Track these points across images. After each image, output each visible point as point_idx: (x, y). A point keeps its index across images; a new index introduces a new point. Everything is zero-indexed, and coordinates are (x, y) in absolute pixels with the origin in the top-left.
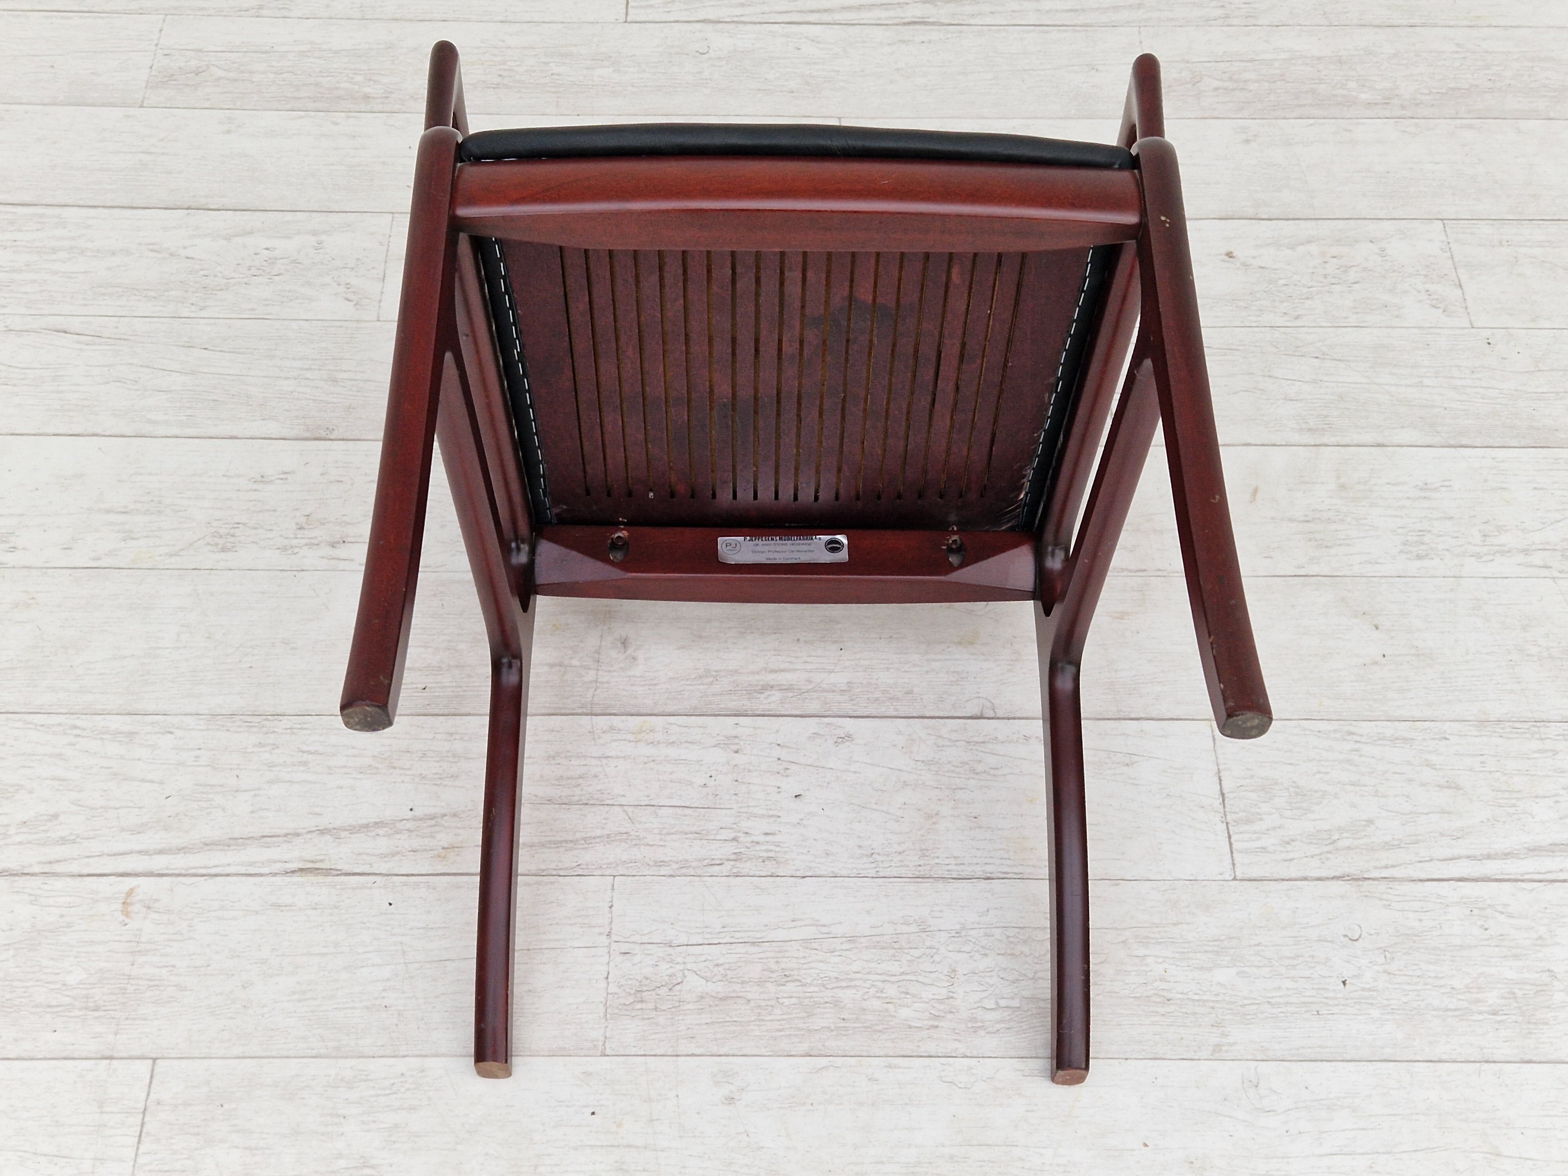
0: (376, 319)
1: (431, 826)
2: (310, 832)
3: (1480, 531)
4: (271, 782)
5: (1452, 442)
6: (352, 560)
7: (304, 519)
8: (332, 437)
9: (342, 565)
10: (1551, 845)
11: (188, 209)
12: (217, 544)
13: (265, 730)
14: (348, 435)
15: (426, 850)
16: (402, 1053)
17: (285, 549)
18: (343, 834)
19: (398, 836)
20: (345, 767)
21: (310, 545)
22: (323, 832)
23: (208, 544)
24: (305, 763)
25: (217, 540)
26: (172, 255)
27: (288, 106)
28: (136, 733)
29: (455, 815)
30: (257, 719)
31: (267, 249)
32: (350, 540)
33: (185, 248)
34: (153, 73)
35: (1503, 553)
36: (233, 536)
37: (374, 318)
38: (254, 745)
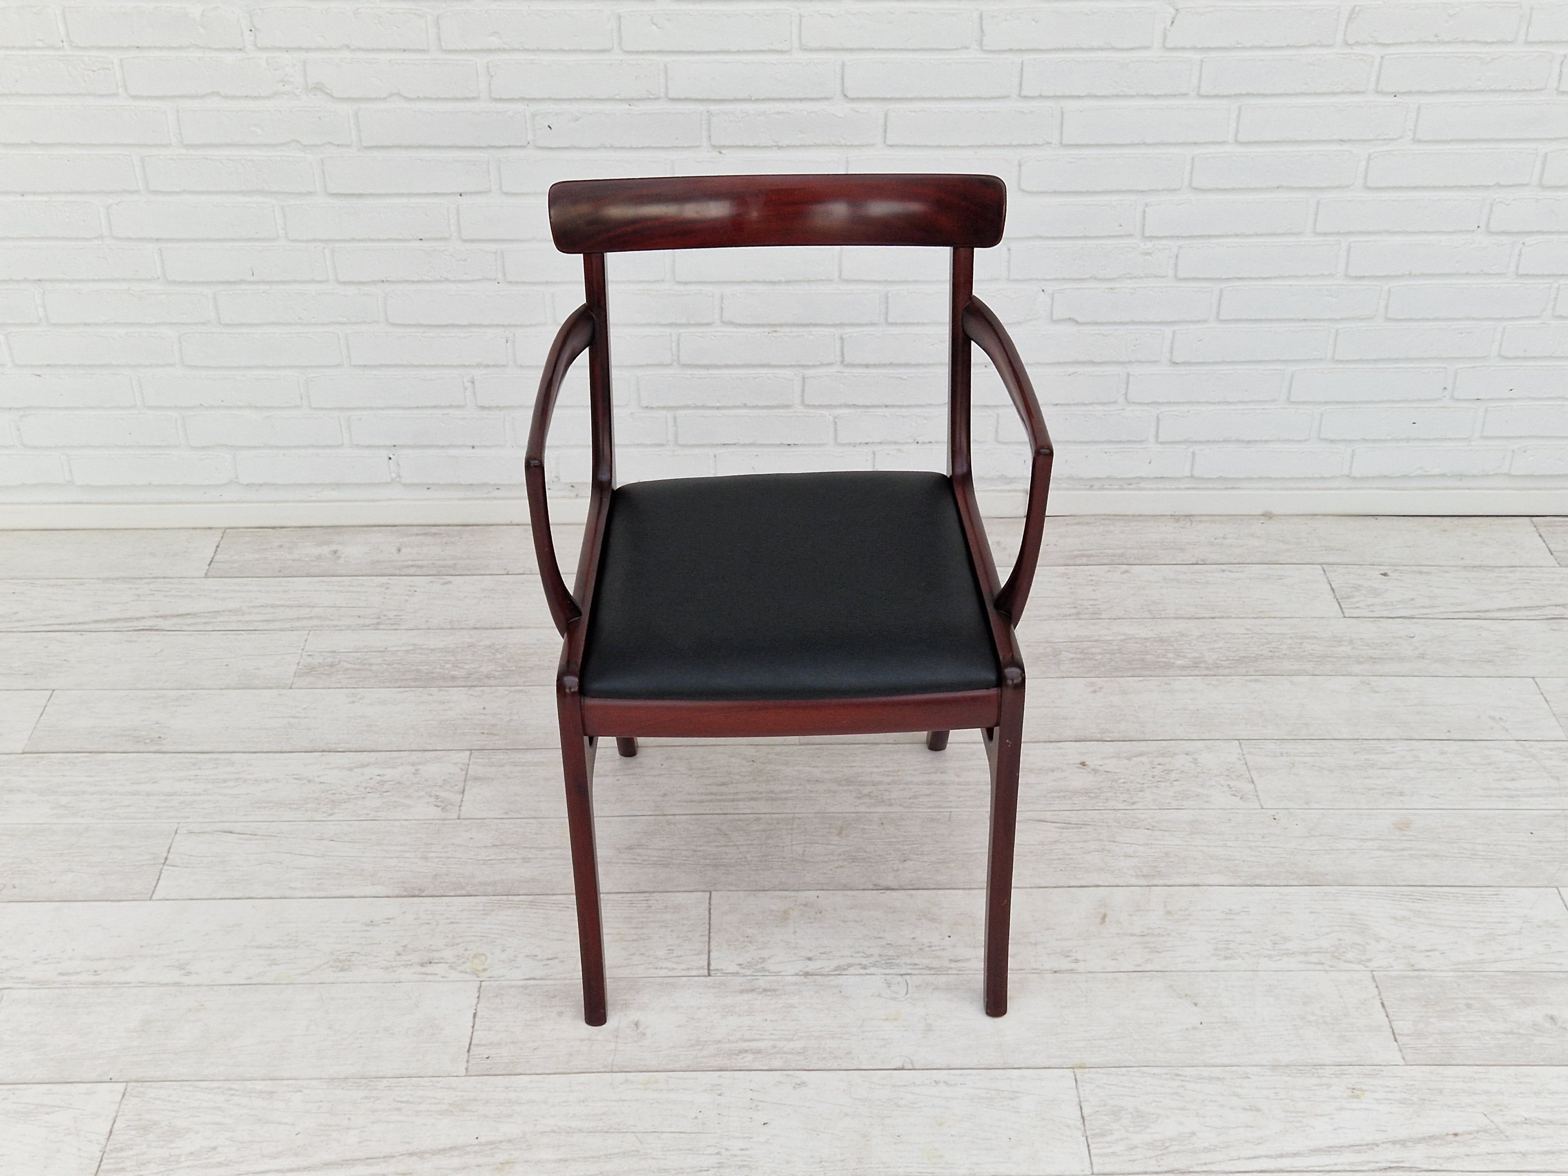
1: (492, 1149)
2: (402, 1155)
3: (1271, 940)
4: (373, 1123)
6: (436, 974)
7: (402, 948)
8: (424, 895)
9: (429, 978)
10: (1327, 1147)
11: (322, 752)
12: (337, 967)
13: (369, 1088)
14: (435, 893)
15: (487, 1165)
17: (387, 968)
19: (468, 1154)
20: (428, 1111)
21: (406, 966)
22: (411, 1154)
23: (331, 967)
24: (399, 1109)
25: (337, 964)
26: (309, 781)
27: (397, 685)
28: (275, 1092)
29: (510, 1141)
30: (364, 1081)
31: (379, 775)
32: (434, 961)
33: (319, 776)
34: (300, 667)
36: (349, 961)
37: (456, 817)
38: (362, 1098)
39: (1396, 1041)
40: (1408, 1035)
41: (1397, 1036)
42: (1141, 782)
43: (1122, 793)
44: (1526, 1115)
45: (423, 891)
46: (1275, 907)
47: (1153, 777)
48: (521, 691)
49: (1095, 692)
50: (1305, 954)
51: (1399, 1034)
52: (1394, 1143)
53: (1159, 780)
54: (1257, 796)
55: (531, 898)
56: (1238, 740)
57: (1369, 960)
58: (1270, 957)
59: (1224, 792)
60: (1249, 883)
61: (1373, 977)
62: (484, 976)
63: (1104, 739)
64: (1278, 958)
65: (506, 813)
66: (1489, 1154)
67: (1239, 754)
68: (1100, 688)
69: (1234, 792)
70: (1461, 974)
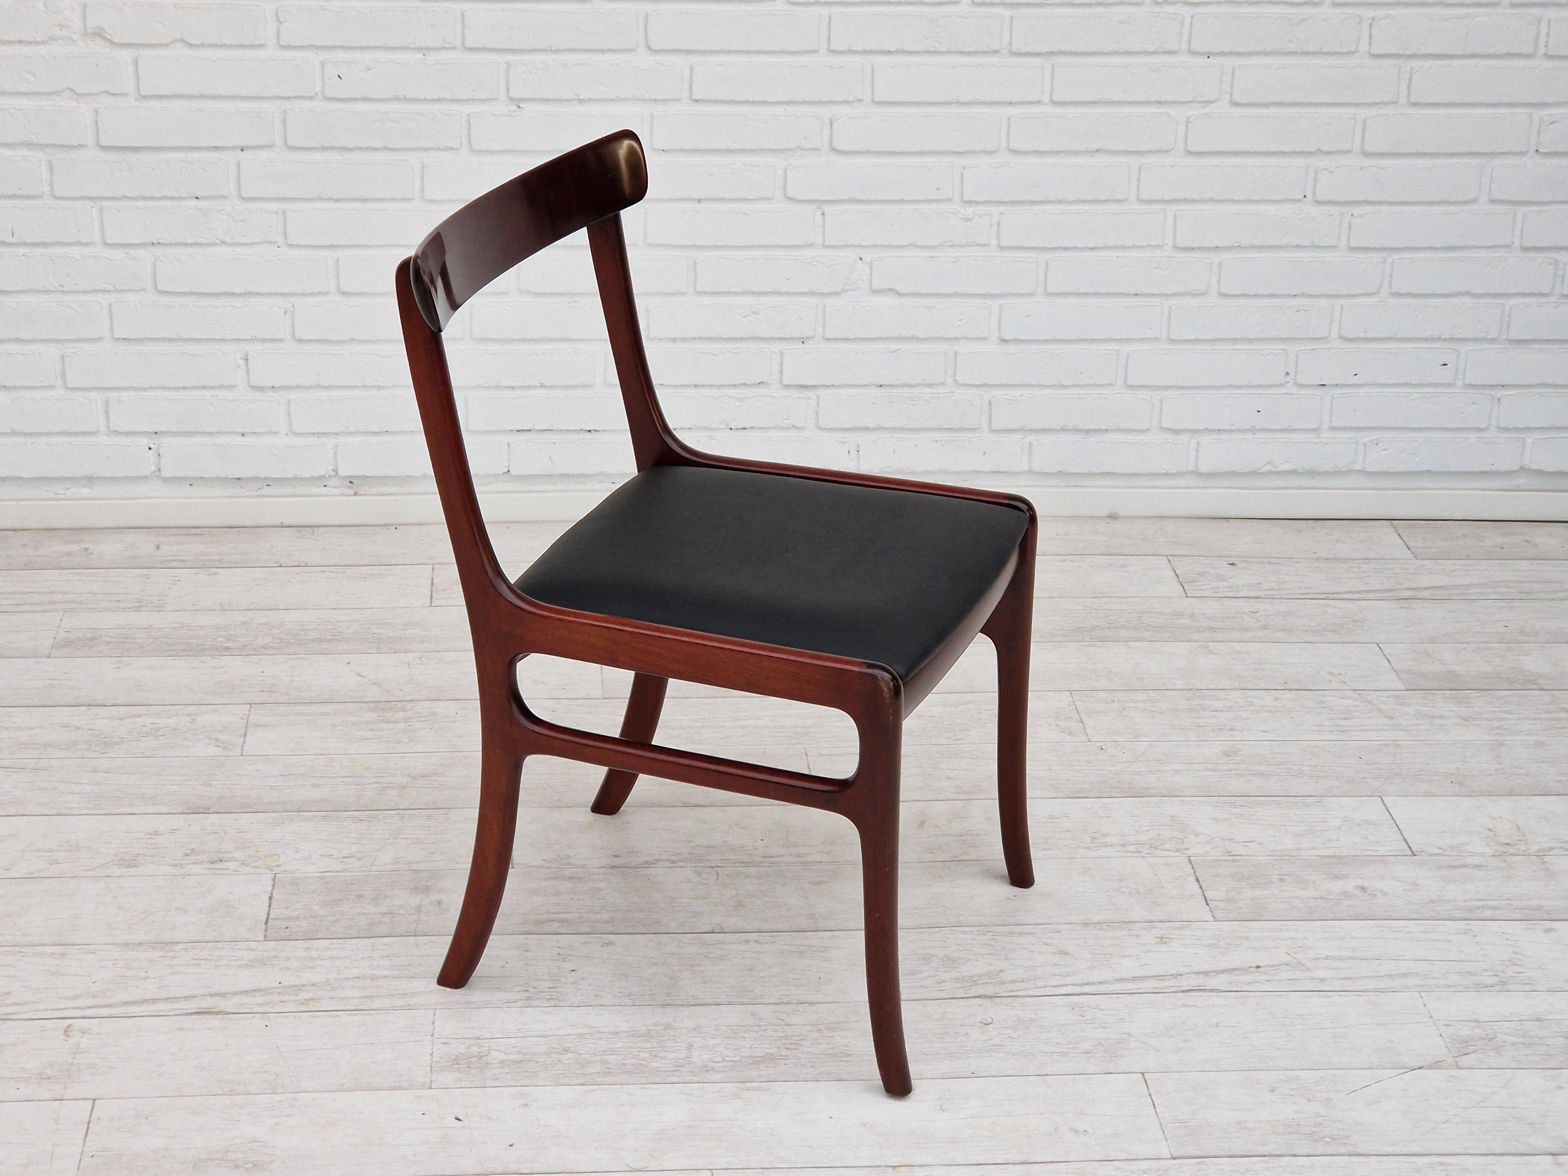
1: (295, 990)
2: (204, 995)
3: (1090, 836)
4: (171, 974)
5: (1072, 796)
6: (227, 869)
7: (189, 851)
8: (209, 812)
9: (220, 872)
10: (1131, 977)
11: (90, 705)
13: (165, 950)
14: (221, 811)
15: (292, 1001)
17: (175, 865)
18: (228, 996)
19: (270, 995)
20: (227, 965)
21: (195, 863)
22: (212, 995)
24: (198, 965)
25: (122, 862)
26: (77, 728)
28: (66, 954)
29: (313, 985)
30: (159, 945)
31: (152, 723)
32: (226, 860)
33: (88, 725)
34: (57, 640)
35: (1106, 846)
36: (135, 860)
37: (240, 754)
38: (158, 957)
39: (1208, 905)
40: (1220, 901)
41: (1209, 902)
44: (1329, 954)
45: (209, 809)
48: (302, 659)
50: (1123, 845)
51: (1211, 901)
52: (1198, 973)
54: (1086, 732)
55: (323, 813)
57: (1187, 849)
58: (1088, 848)
61: (1189, 861)
62: (277, 870)
64: (1096, 848)
65: (292, 751)
66: (1288, 980)
67: (1069, 701)
70: (1277, 858)
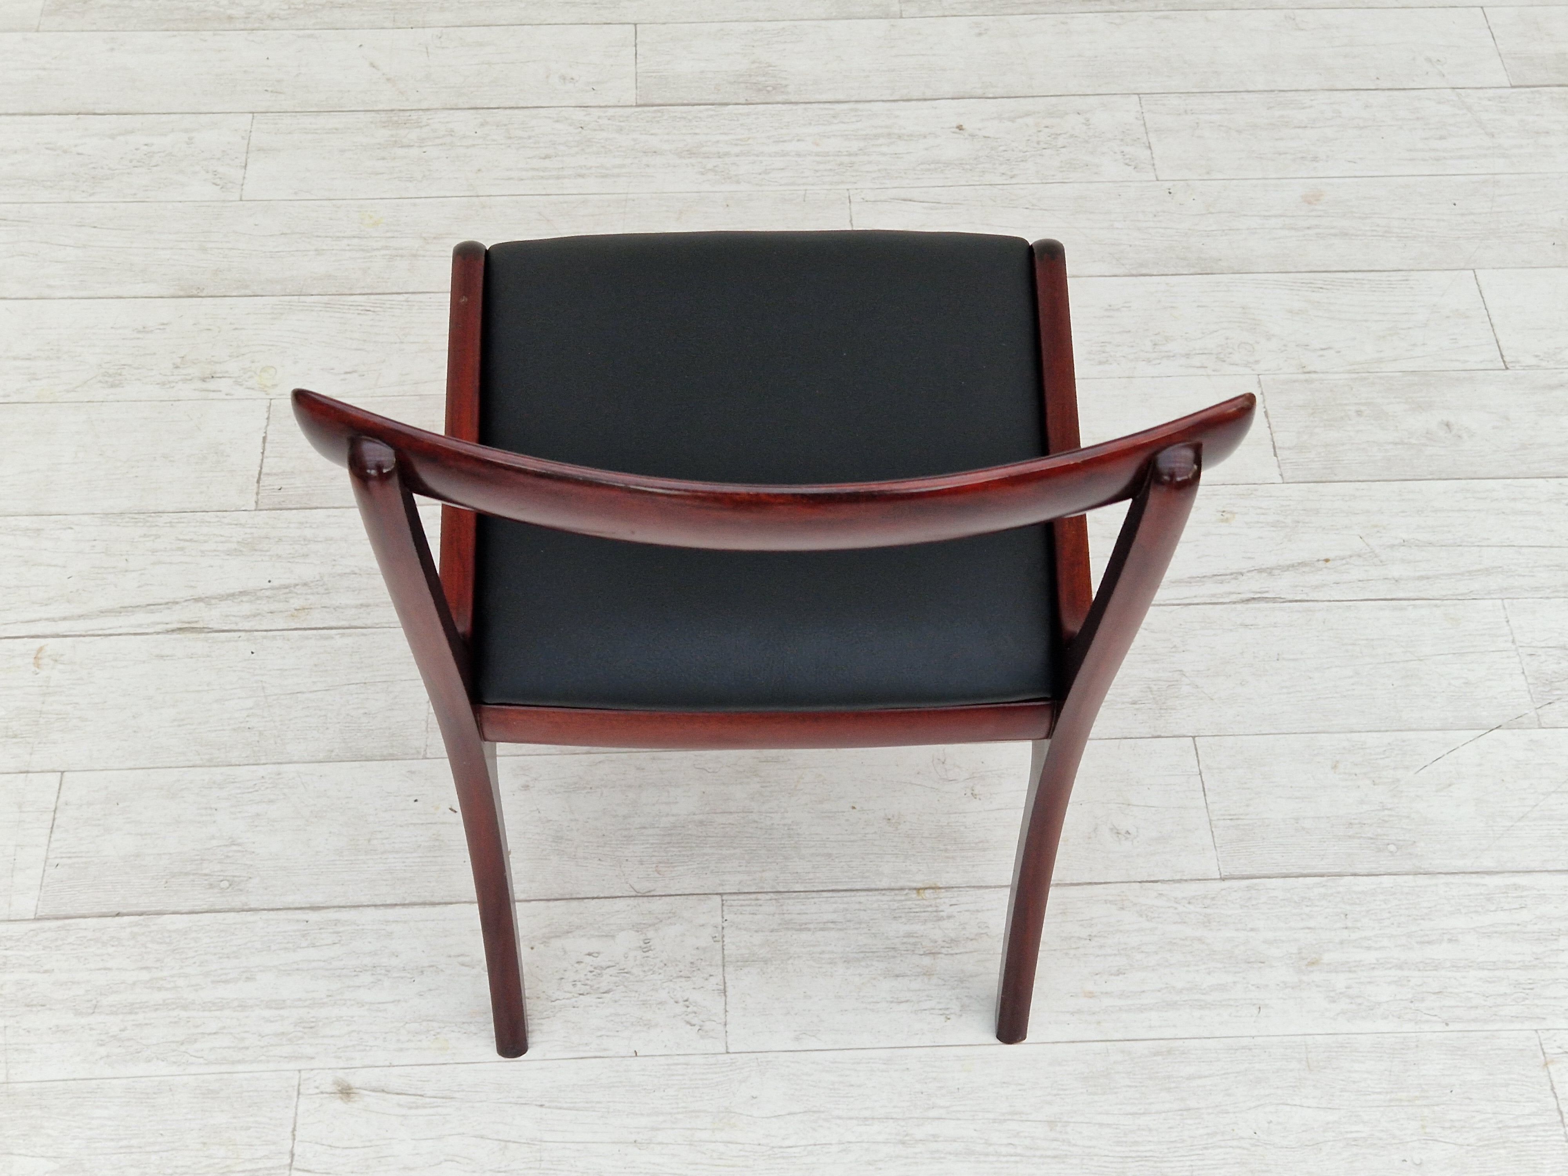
0: (238, 199)
2: (186, 601)
3: (1151, 341)
6: (220, 391)
7: (179, 360)
8: (203, 295)
9: (212, 395)
10: (1189, 578)
11: (78, 114)
12: (106, 382)
13: (147, 524)
14: (215, 293)
15: (281, 612)
16: (262, 762)
17: (164, 384)
18: (213, 601)
19: (259, 602)
20: (215, 550)
21: (184, 381)
22: (197, 600)
23: (100, 382)
24: (182, 549)
25: (106, 379)
28: (42, 530)
29: (305, 584)
32: (218, 375)
36: (120, 375)
38: (140, 536)
39: (1275, 455)
40: (1289, 449)
41: (1277, 450)
42: (1025, 149)
43: (1001, 164)
44: (1406, 538)
45: (203, 289)
46: (1159, 301)
47: (1038, 143)
48: (311, 36)
49: (980, 34)
50: (1187, 356)
51: (1280, 448)
52: (1260, 571)
53: (1045, 146)
54: (1154, 165)
55: (324, 298)
56: (1138, 94)
57: (1257, 362)
58: (1149, 361)
59: (1116, 160)
60: (1134, 272)
61: (1259, 382)
62: (272, 393)
63: (986, 95)
64: (1158, 361)
66: (1360, 581)
67: (1137, 112)
68: (986, 30)
69: (1127, 161)
70: (1355, 375)
